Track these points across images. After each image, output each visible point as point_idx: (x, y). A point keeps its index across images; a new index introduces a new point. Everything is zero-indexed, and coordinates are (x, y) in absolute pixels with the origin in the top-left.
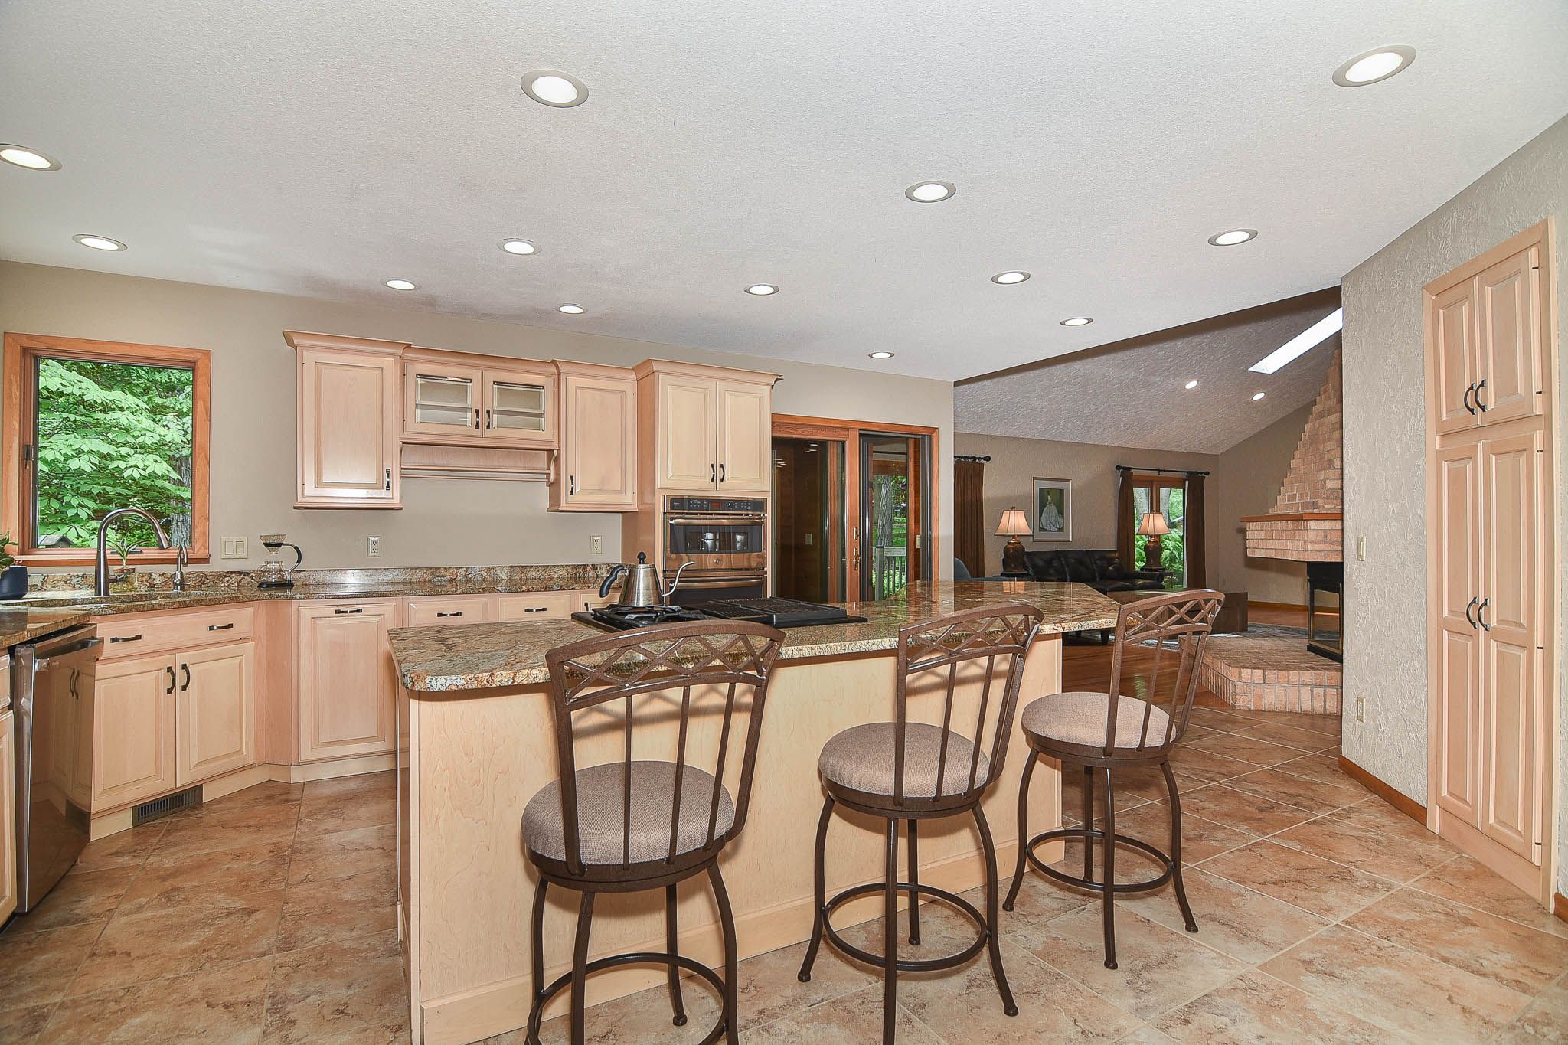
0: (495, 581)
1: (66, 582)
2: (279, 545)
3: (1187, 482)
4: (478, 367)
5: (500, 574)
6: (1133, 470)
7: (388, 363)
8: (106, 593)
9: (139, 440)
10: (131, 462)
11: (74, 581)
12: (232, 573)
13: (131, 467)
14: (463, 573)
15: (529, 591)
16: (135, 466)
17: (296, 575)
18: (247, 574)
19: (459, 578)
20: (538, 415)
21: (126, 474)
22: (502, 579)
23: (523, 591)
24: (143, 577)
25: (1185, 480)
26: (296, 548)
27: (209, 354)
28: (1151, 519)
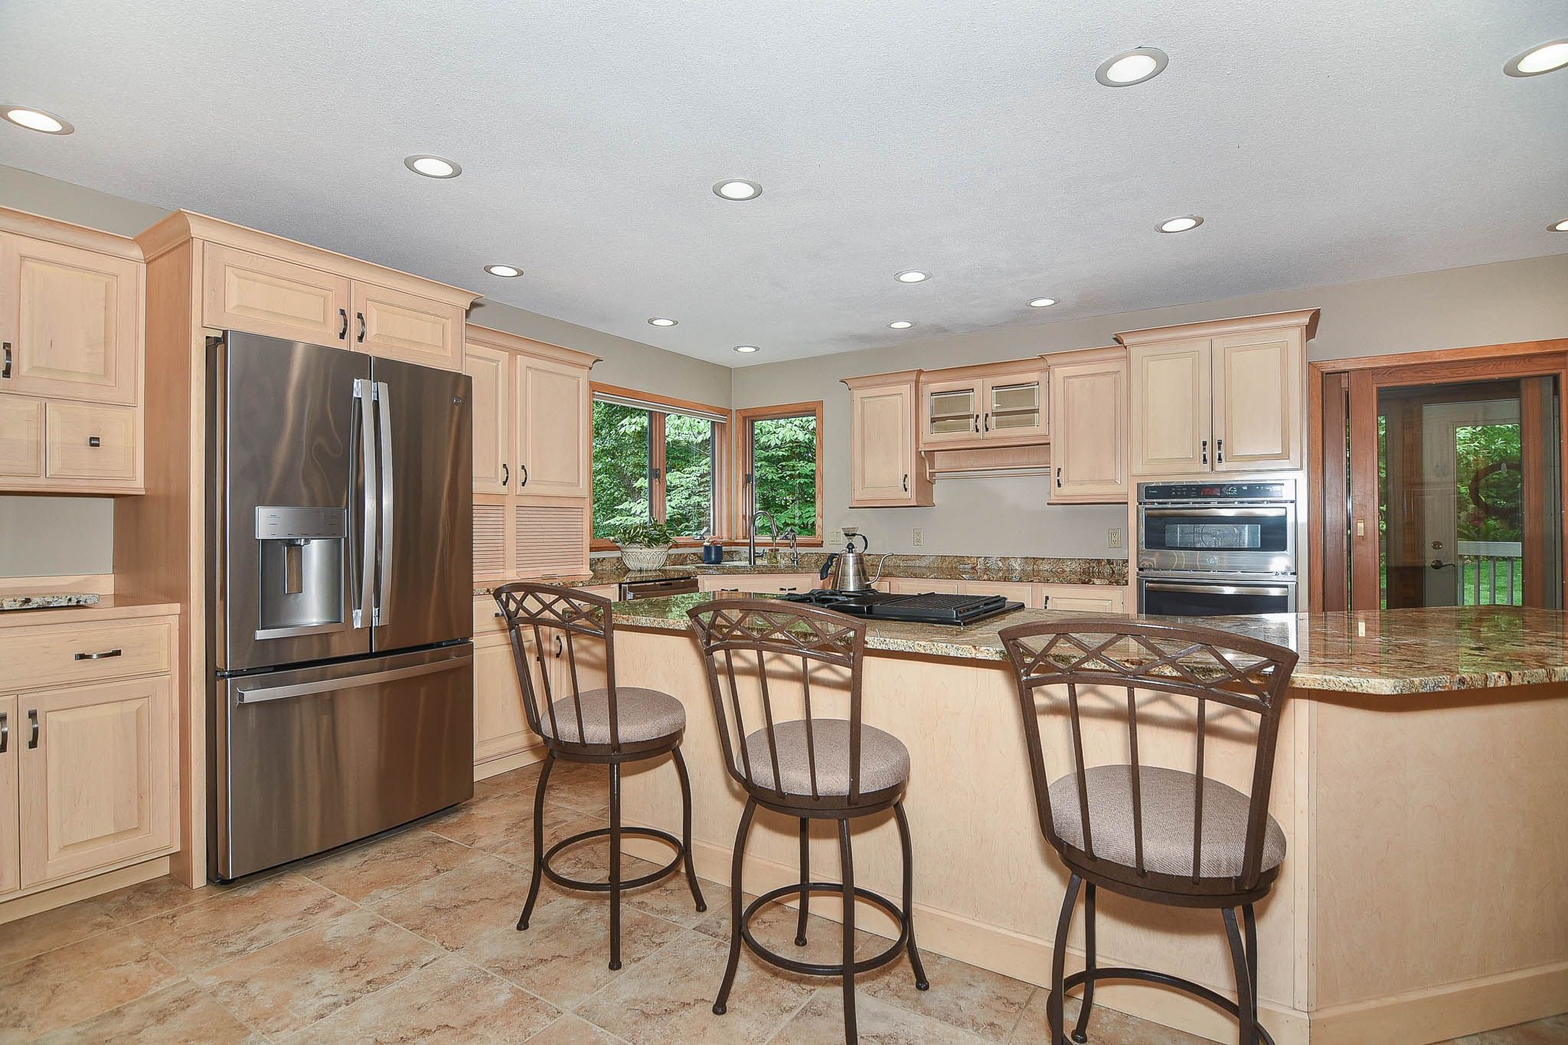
0: (1010, 570)
2: (854, 535)
4: (979, 377)
5: (1014, 565)
7: (904, 390)
8: (754, 563)
14: (982, 562)
19: (979, 566)
20: (1033, 411)
22: (1016, 570)
26: (864, 537)
27: (821, 403)
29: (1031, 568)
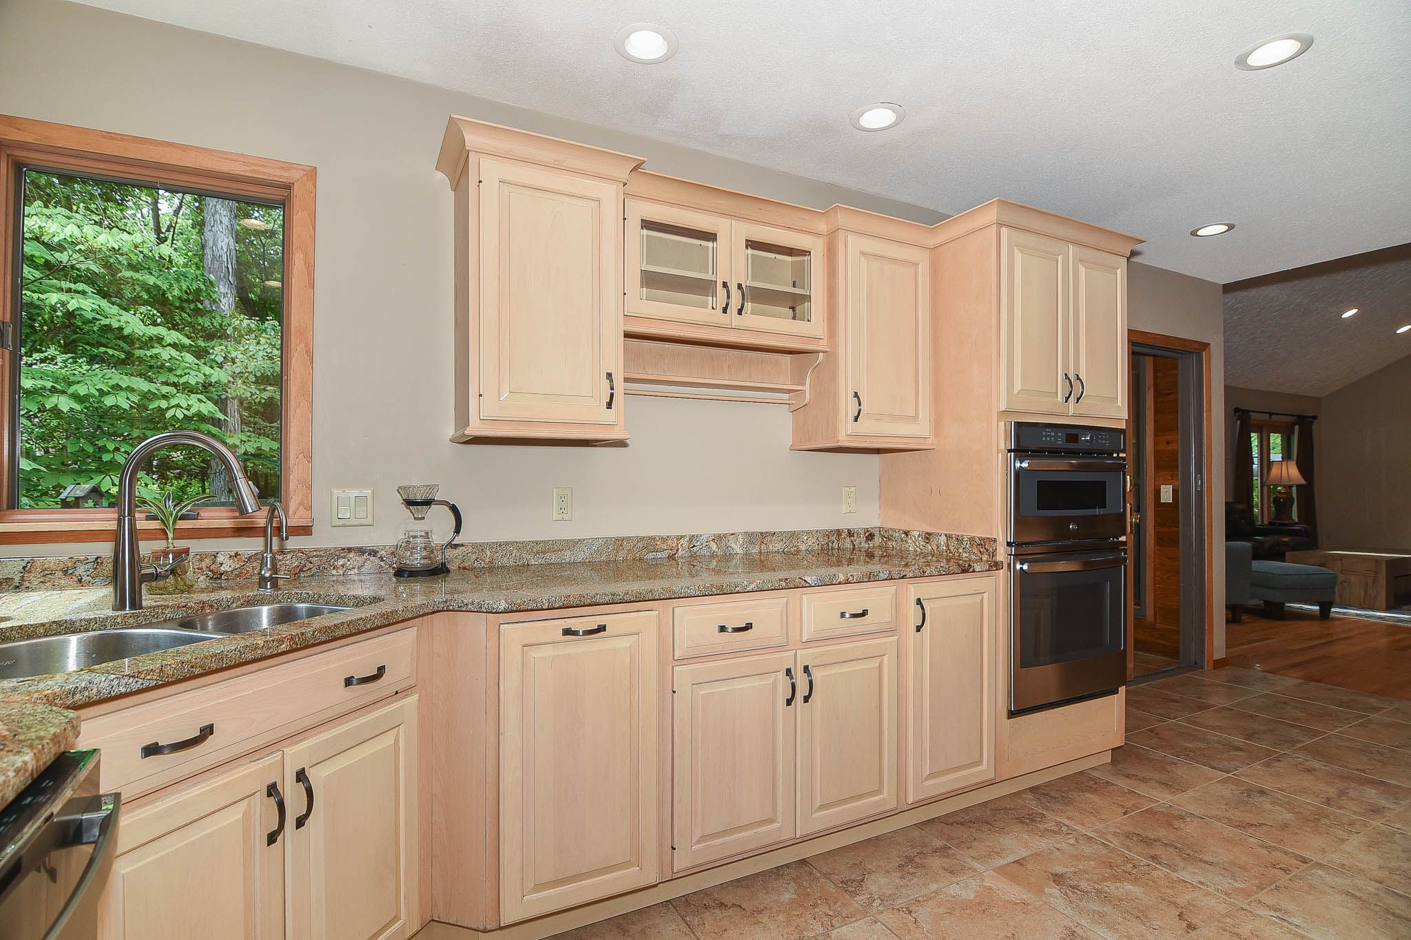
0: (728, 557)
1: (65, 572)
2: (428, 503)
3: (1297, 427)
4: (725, 214)
5: (733, 545)
6: (1250, 413)
7: (609, 193)
8: (136, 604)
9: (182, 380)
10: (173, 402)
11: (80, 570)
12: (350, 550)
13: (173, 407)
14: (686, 546)
15: (847, 582)
16: (178, 406)
17: (450, 553)
18: (373, 553)
19: (680, 553)
21: (169, 414)
22: (736, 554)
23: (840, 583)
24: (201, 560)
25: (1293, 424)
26: (454, 509)
27: (312, 173)
28: (1284, 467)
29: (756, 550)
